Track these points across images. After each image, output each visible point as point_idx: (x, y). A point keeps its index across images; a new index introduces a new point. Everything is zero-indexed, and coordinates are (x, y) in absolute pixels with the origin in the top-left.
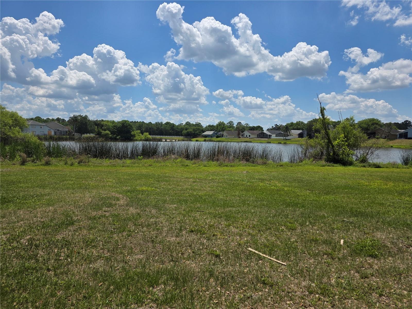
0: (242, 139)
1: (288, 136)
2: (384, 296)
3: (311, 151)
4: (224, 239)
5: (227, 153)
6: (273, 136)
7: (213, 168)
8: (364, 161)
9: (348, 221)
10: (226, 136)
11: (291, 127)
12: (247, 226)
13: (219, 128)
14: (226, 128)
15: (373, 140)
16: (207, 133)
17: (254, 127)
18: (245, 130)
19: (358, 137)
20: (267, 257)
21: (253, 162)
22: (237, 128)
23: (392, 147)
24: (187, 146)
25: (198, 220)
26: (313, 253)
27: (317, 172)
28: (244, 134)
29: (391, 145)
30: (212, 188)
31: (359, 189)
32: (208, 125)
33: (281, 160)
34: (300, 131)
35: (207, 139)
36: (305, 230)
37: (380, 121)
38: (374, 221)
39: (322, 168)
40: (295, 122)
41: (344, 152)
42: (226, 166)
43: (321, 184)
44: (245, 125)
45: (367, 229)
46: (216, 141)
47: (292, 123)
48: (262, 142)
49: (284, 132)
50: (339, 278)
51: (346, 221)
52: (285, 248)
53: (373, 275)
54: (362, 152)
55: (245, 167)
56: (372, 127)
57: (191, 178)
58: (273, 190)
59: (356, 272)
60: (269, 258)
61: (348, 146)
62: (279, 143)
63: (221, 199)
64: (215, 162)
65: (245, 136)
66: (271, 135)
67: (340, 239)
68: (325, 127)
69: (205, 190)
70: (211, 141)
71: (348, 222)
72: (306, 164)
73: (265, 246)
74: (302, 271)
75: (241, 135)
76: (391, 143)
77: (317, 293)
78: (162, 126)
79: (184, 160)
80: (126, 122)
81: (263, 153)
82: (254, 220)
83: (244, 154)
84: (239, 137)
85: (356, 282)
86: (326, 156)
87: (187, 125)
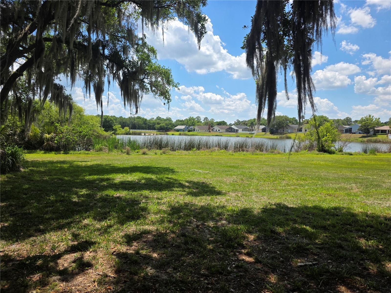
0: (212, 133)
1: (253, 130)
6: (240, 131)
8: (341, 151)
10: (197, 130)
13: (189, 123)
14: (196, 122)
16: (179, 127)
17: (220, 122)
18: (214, 125)
22: (204, 123)
28: (214, 128)
34: (263, 127)
39: (317, 155)
44: (211, 120)
46: (189, 135)
48: (231, 135)
49: (250, 127)
62: (247, 137)
65: (215, 130)
66: (238, 130)
70: (185, 135)
75: (211, 129)
78: (135, 120)
80: (107, 117)
84: (209, 131)
86: (317, 147)
87: (158, 119)
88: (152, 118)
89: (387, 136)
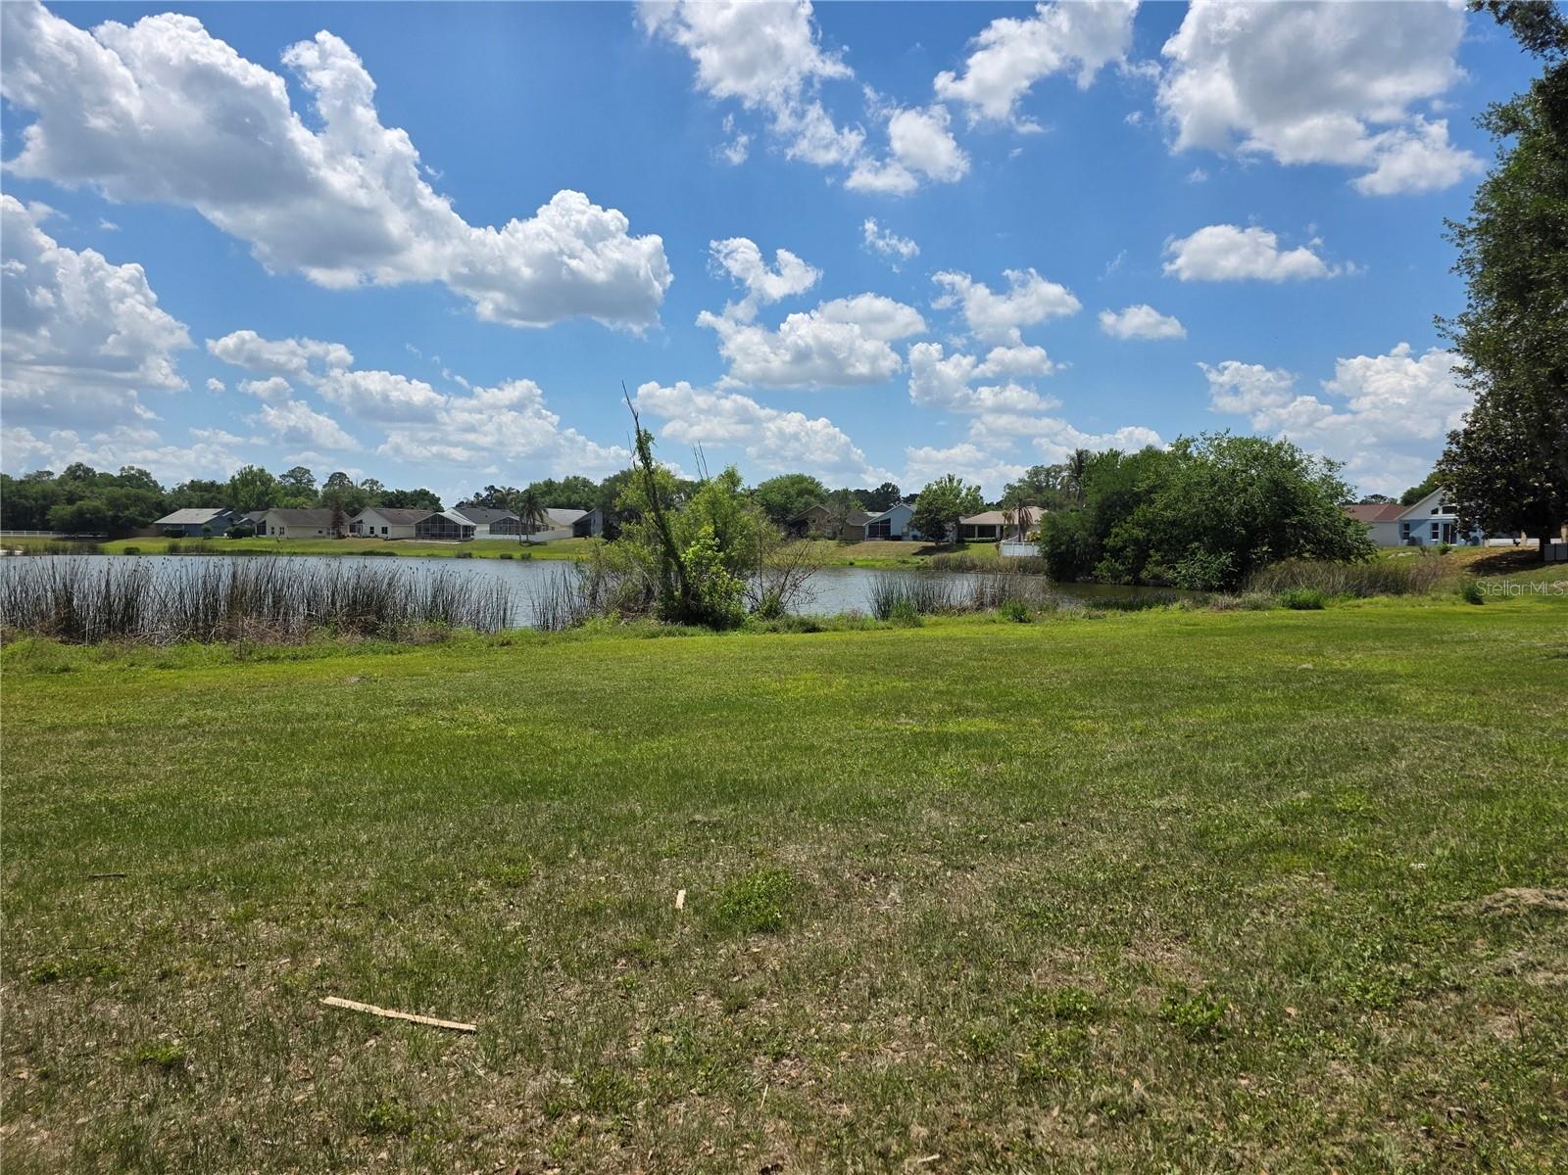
0: (352, 542)
1: (536, 529)
2: (788, 1056)
3: (612, 584)
4: (214, 980)
5: (276, 602)
6: (482, 532)
7: (204, 672)
8: (773, 611)
9: (706, 819)
10: (277, 531)
11: (547, 499)
12: (329, 905)
13: (243, 494)
14: (280, 495)
15: (799, 545)
16: (182, 517)
17: (403, 493)
18: (363, 506)
19: (756, 534)
20: (403, 1015)
21: (394, 637)
22: (326, 496)
23: (851, 564)
24: (64, 578)
25: (89, 919)
26: (579, 960)
27: (631, 659)
28: (361, 522)
29: (851, 558)
30: (186, 761)
31: (750, 706)
32: (187, 482)
33: (508, 621)
34: (582, 513)
35: (183, 542)
36: (563, 878)
37: (818, 484)
38: (780, 808)
39: (647, 641)
40: (559, 479)
41: (715, 584)
42: (270, 658)
43: (636, 701)
44: (363, 484)
45: (760, 837)
46: (231, 553)
47: (550, 484)
48: (436, 552)
49: (521, 516)
50: (656, 1030)
51: (699, 821)
52: (480, 964)
53: (761, 995)
54: (766, 585)
55: (356, 660)
56: (799, 503)
57: (78, 728)
58: (463, 740)
59: (713, 996)
60: (410, 1017)
61: (728, 563)
62: (503, 557)
63: (226, 809)
64: (215, 647)
65: (366, 530)
66: (474, 528)
67: (677, 888)
68: (655, 501)
69: (148, 777)
70: (201, 551)
71: (705, 824)
72: (597, 632)
73: (401, 973)
74: (531, 1040)
75: (347, 525)
76: (850, 553)
77: (578, 1109)
79: (52, 644)
81: (434, 597)
82: (363, 876)
83: (355, 602)
84: (339, 533)
85: (709, 1030)
86: (661, 600)
87: (76, 478)
88: (40, 474)
89: (998, 547)
